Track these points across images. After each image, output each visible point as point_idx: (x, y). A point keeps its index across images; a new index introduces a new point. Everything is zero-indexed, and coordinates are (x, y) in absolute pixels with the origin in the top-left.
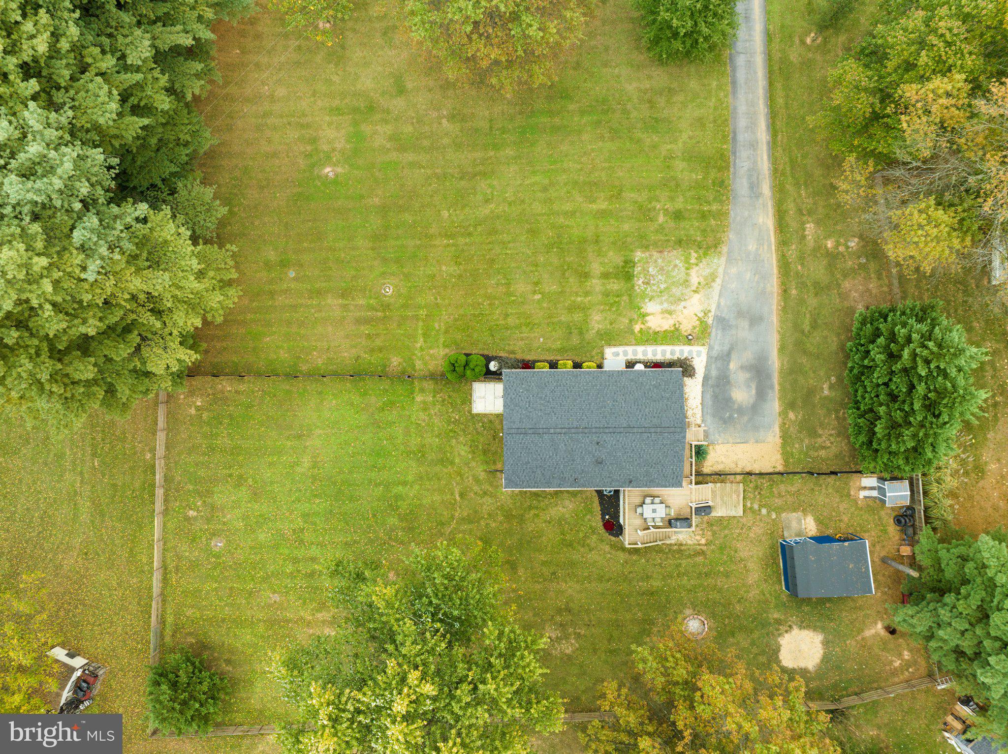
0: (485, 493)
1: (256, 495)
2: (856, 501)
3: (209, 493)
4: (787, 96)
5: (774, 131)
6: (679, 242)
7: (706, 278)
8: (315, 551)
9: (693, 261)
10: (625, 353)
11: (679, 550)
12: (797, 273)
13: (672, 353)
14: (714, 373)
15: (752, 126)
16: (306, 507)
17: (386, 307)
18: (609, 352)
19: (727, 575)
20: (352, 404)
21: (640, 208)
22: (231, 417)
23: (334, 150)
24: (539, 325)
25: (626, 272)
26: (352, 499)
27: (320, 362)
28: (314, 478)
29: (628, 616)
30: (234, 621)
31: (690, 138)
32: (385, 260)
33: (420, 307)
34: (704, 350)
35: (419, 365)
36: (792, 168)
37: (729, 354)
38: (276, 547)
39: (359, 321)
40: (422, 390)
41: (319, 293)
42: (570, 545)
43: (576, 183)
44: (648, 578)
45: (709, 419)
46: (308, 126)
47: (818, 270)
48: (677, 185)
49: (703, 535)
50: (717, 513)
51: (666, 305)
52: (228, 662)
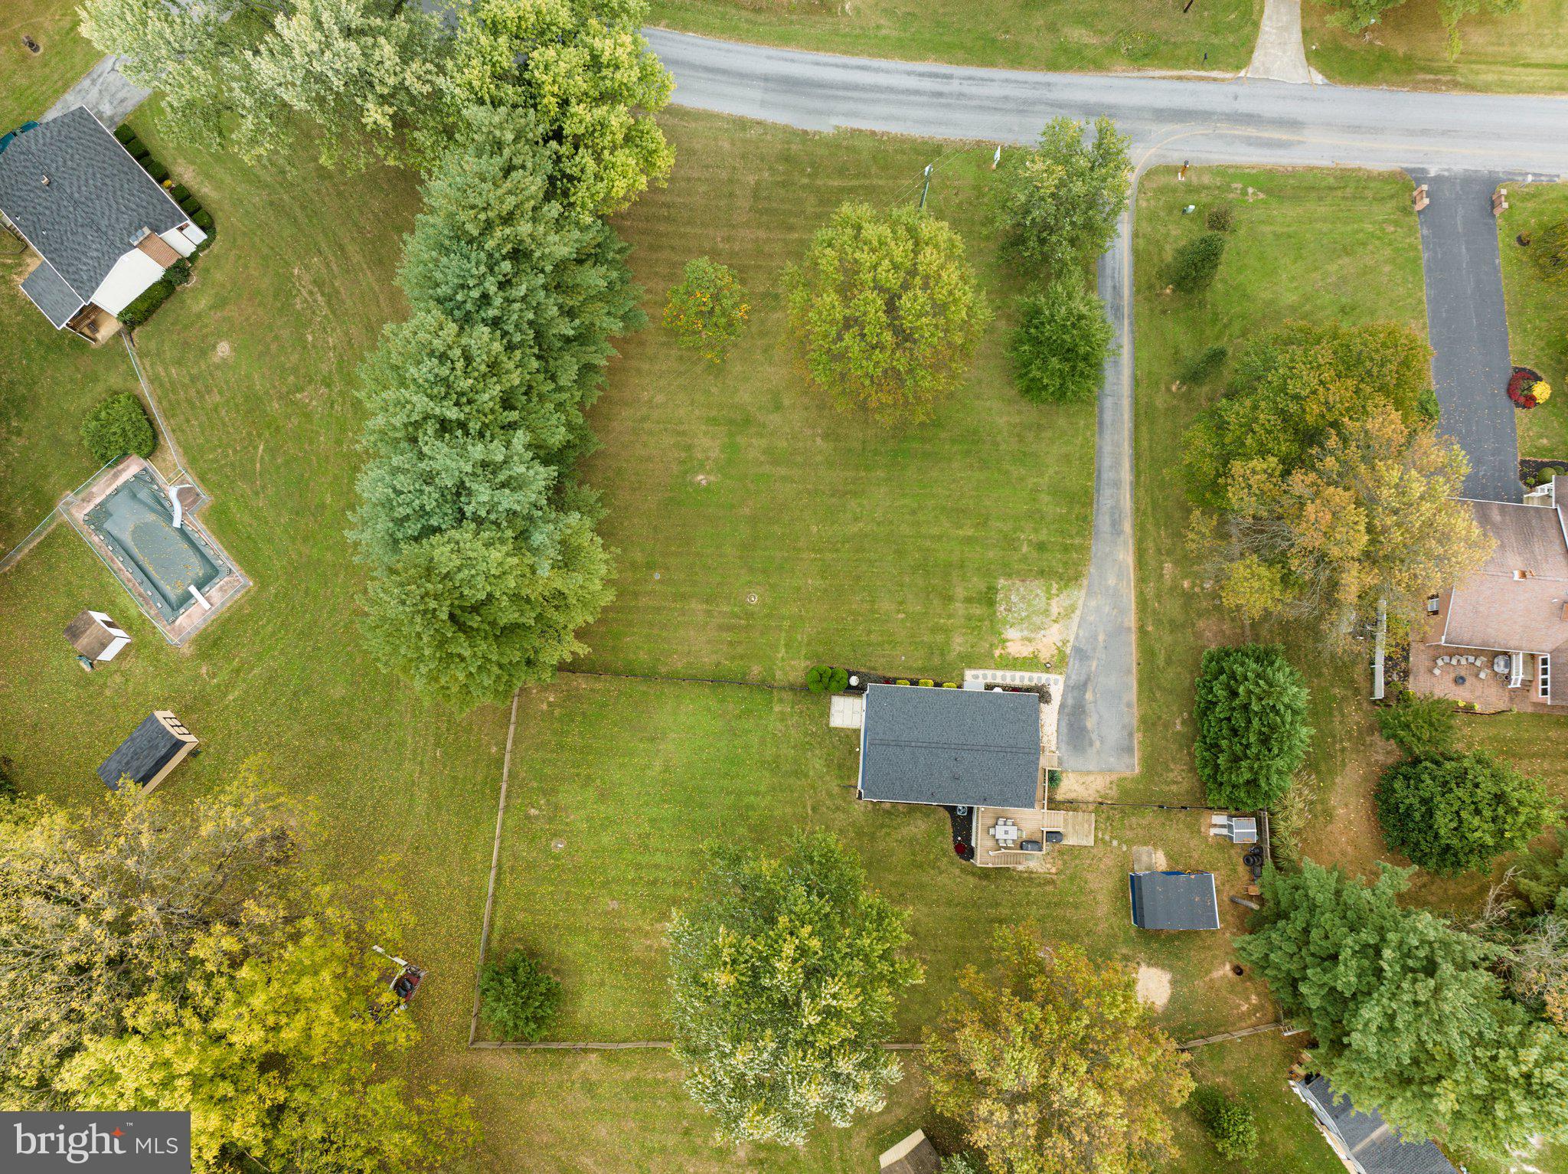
0: (838, 808)
1: (603, 797)
2: (1206, 839)
3: (554, 791)
4: (1151, 440)
5: (1137, 472)
7: (1066, 609)
8: (660, 858)
9: (1054, 591)
10: (985, 677)
11: (1029, 878)
12: (1154, 610)
13: (1030, 679)
14: (1070, 702)
15: (1116, 465)
16: (654, 812)
17: (750, 615)
18: (969, 674)
19: (1076, 907)
20: (709, 710)
21: (1005, 537)
22: (583, 713)
23: (708, 458)
24: (901, 643)
25: (988, 598)
26: (701, 806)
27: (680, 666)
28: (665, 783)
29: (975, 943)
30: (568, 928)
31: (1056, 473)
32: (751, 570)
33: (783, 618)
34: (1061, 679)
35: (779, 675)
36: (1154, 509)
37: (1085, 684)
38: (620, 851)
39: (721, 628)
40: (781, 700)
41: (683, 597)
42: (920, 866)
43: (944, 508)
44: (998, 904)
45: (1063, 747)
46: (683, 433)
47: (1173, 608)
48: (1042, 518)
49: (1053, 864)
50: (1069, 841)
51: (1026, 633)
52: (557, 972)
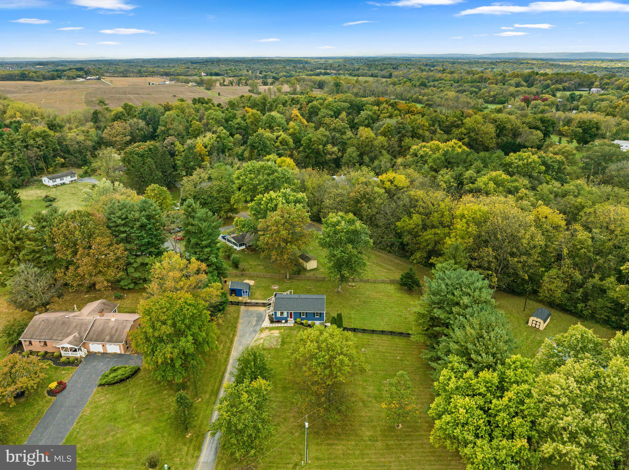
1: (400, 316)
5: (223, 377)
10: (287, 324)
12: (229, 339)
13: (274, 324)
14: (261, 322)
16: (384, 312)
18: (292, 325)
25: (283, 343)
26: (370, 312)
28: (382, 317)
30: (402, 297)
34: (263, 326)
37: (255, 325)
38: (392, 307)
41: (387, 352)
52: (402, 292)
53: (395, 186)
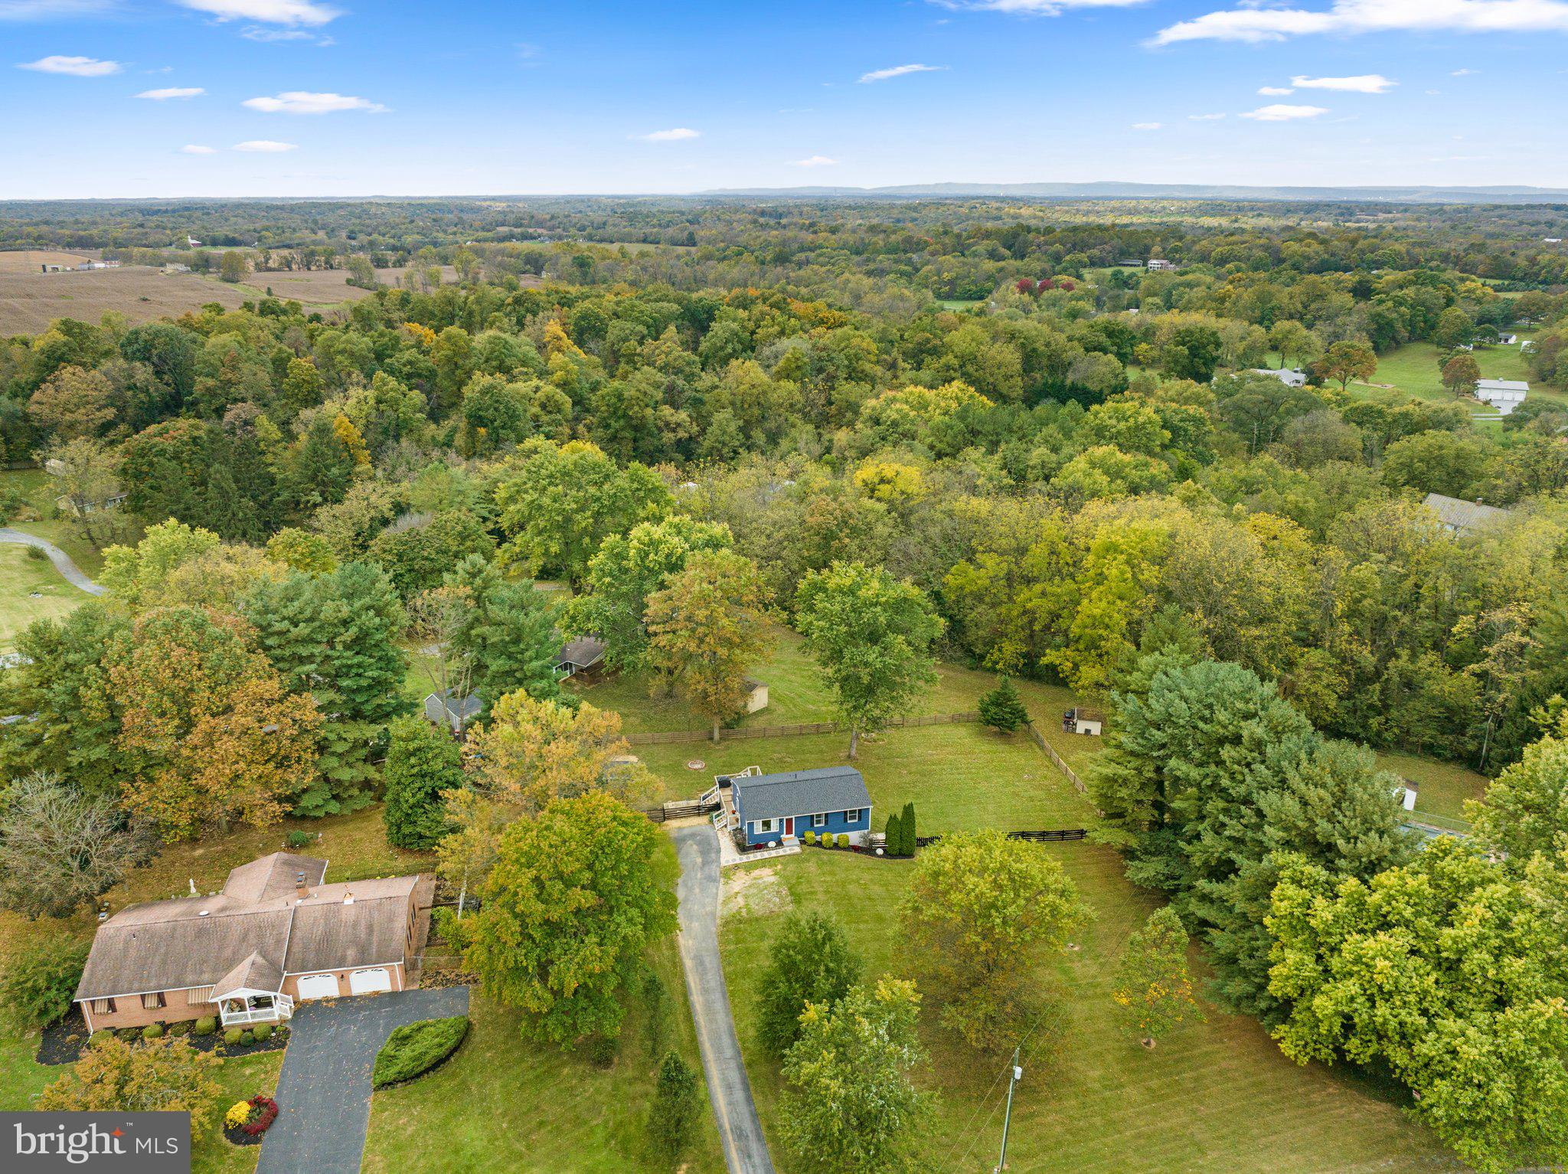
1: (1016, 794)
6: (757, 920)
8: (960, 776)
10: (785, 851)
14: (713, 855)
15: (708, 1007)
16: (978, 791)
18: (798, 850)
25: (796, 896)
28: (980, 802)
30: (996, 752)
34: (723, 863)
37: (704, 864)
38: (988, 777)
45: (712, 834)
53: (903, 493)
